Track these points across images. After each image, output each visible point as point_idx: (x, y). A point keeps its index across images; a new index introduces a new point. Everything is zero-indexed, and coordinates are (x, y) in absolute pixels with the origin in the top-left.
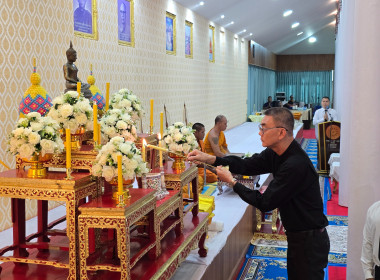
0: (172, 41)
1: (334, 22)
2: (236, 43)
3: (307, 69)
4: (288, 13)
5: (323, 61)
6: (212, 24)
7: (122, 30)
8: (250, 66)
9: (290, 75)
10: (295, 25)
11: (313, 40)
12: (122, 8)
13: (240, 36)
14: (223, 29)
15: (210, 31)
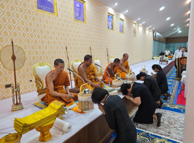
0: (112, 26)
1: (188, 25)
2: (147, 31)
3: (177, 42)
4: (168, 19)
5: (184, 39)
6: (135, 22)
7: (78, 15)
8: (154, 40)
9: (171, 45)
10: (172, 25)
11: (180, 32)
12: (78, 5)
13: (150, 29)
14: (140, 25)
15: (134, 25)
